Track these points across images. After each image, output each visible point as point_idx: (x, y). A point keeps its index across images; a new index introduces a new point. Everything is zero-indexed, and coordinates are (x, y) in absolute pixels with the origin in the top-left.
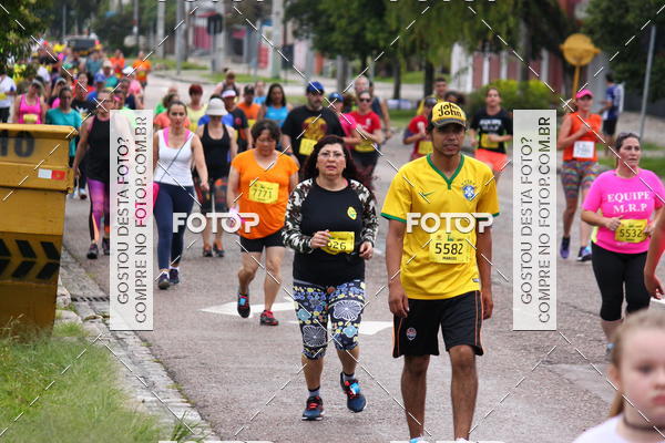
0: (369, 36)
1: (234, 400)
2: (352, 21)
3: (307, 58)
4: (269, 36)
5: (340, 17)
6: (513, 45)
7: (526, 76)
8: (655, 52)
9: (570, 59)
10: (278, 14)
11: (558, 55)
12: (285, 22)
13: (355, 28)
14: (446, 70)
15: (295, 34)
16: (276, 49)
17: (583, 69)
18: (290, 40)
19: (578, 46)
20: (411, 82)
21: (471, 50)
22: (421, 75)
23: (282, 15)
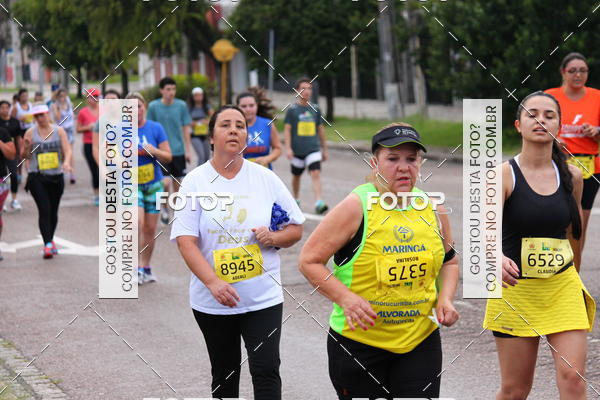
0: (80, 53)
1: (7, 309)
2: (68, 44)
3: (40, 71)
4: (12, 59)
5: (59, 42)
6: (179, 51)
7: (190, 71)
8: (275, 48)
9: (219, 57)
10: (16, 44)
11: (210, 55)
12: (22, 48)
13: (70, 49)
14: (136, 73)
15: (30, 56)
16: (17, 68)
17: (228, 64)
18: (27, 61)
19: (223, 48)
20: (113, 82)
21: (151, 57)
22: (118, 77)
23: (19, 44)
